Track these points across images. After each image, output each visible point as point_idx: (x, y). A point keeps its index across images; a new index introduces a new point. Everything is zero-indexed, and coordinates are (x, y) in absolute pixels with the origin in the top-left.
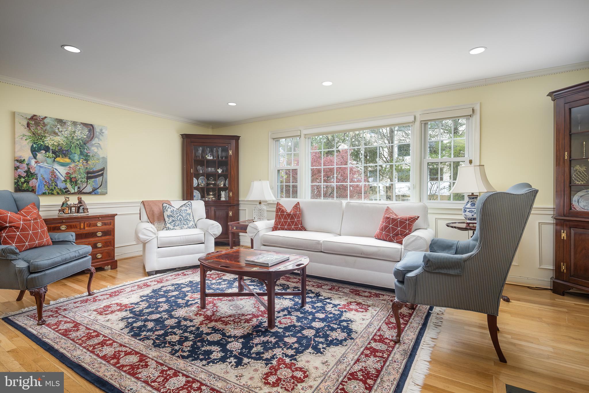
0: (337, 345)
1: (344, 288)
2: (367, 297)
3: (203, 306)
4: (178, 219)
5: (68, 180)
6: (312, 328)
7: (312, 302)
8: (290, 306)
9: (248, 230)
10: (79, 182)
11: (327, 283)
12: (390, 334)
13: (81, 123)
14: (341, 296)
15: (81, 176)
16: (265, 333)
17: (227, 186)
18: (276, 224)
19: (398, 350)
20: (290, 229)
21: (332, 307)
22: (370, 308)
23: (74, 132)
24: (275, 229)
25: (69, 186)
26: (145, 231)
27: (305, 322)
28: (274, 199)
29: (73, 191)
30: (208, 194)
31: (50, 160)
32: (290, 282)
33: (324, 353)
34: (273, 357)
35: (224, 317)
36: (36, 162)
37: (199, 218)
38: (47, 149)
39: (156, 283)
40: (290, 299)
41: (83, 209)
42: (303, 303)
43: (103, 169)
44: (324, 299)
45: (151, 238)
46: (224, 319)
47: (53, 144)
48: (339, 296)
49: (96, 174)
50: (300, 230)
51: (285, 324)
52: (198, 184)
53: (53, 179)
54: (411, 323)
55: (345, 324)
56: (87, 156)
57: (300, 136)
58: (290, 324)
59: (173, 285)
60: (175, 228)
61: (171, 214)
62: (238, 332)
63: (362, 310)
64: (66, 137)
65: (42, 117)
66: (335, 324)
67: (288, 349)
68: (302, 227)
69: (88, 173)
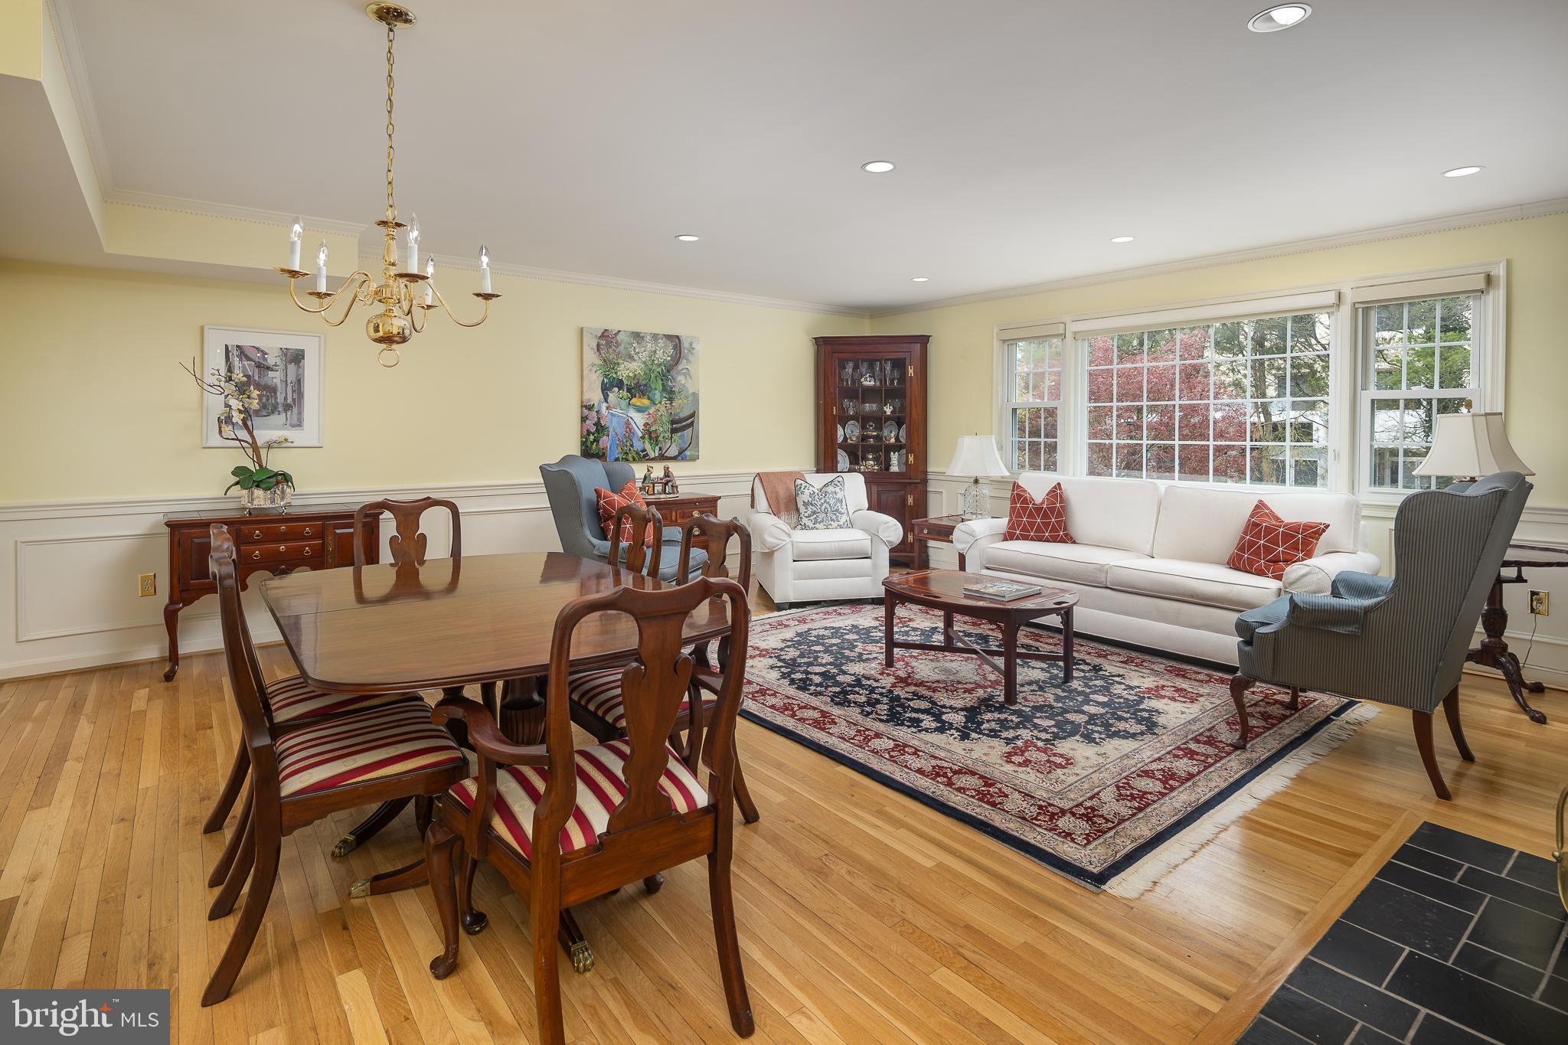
0: (1125, 737)
1: (1153, 663)
2: (1202, 681)
3: (890, 662)
4: (823, 509)
5: (647, 436)
6: (1083, 712)
7: (1085, 677)
8: (1043, 678)
9: (956, 535)
10: (660, 438)
11: (1118, 650)
12: (1228, 736)
13: (664, 335)
14: (1145, 676)
15: (662, 429)
16: (1000, 709)
17: (903, 440)
18: (1012, 526)
19: (1237, 757)
20: (1040, 539)
21: (1124, 690)
22: (1201, 699)
23: (655, 352)
24: (1009, 536)
25: (648, 446)
26: (773, 529)
27: (1071, 704)
28: (1006, 473)
29: (652, 455)
30: (865, 459)
31: (624, 403)
32: (1041, 642)
33: (1102, 744)
34: (1017, 738)
35: (927, 682)
36: (607, 408)
37: (859, 508)
38: (620, 384)
39: (797, 623)
40: (1042, 669)
41: (672, 486)
42: (1068, 677)
43: (693, 415)
44: (1109, 676)
45: (784, 543)
46: (928, 684)
47: (628, 376)
48: (1142, 675)
49: (684, 424)
50: (1062, 541)
51: (1034, 702)
52: (845, 439)
53: (627, 435)
54: (1281, 728)
55: (1145, 714)
56: (672, 392)
57: (1064, 336)
58: (1043, 703)
59: (826, 628)
60: (817, 525)
61: (810, 499)
62: (958, 703)
63: (1184, 700)
64: (644, 363)
65: (614, 333)
66: (1126, 712)
67: (1039, 731)
68: (1066, 535)
69: (673, 422)
